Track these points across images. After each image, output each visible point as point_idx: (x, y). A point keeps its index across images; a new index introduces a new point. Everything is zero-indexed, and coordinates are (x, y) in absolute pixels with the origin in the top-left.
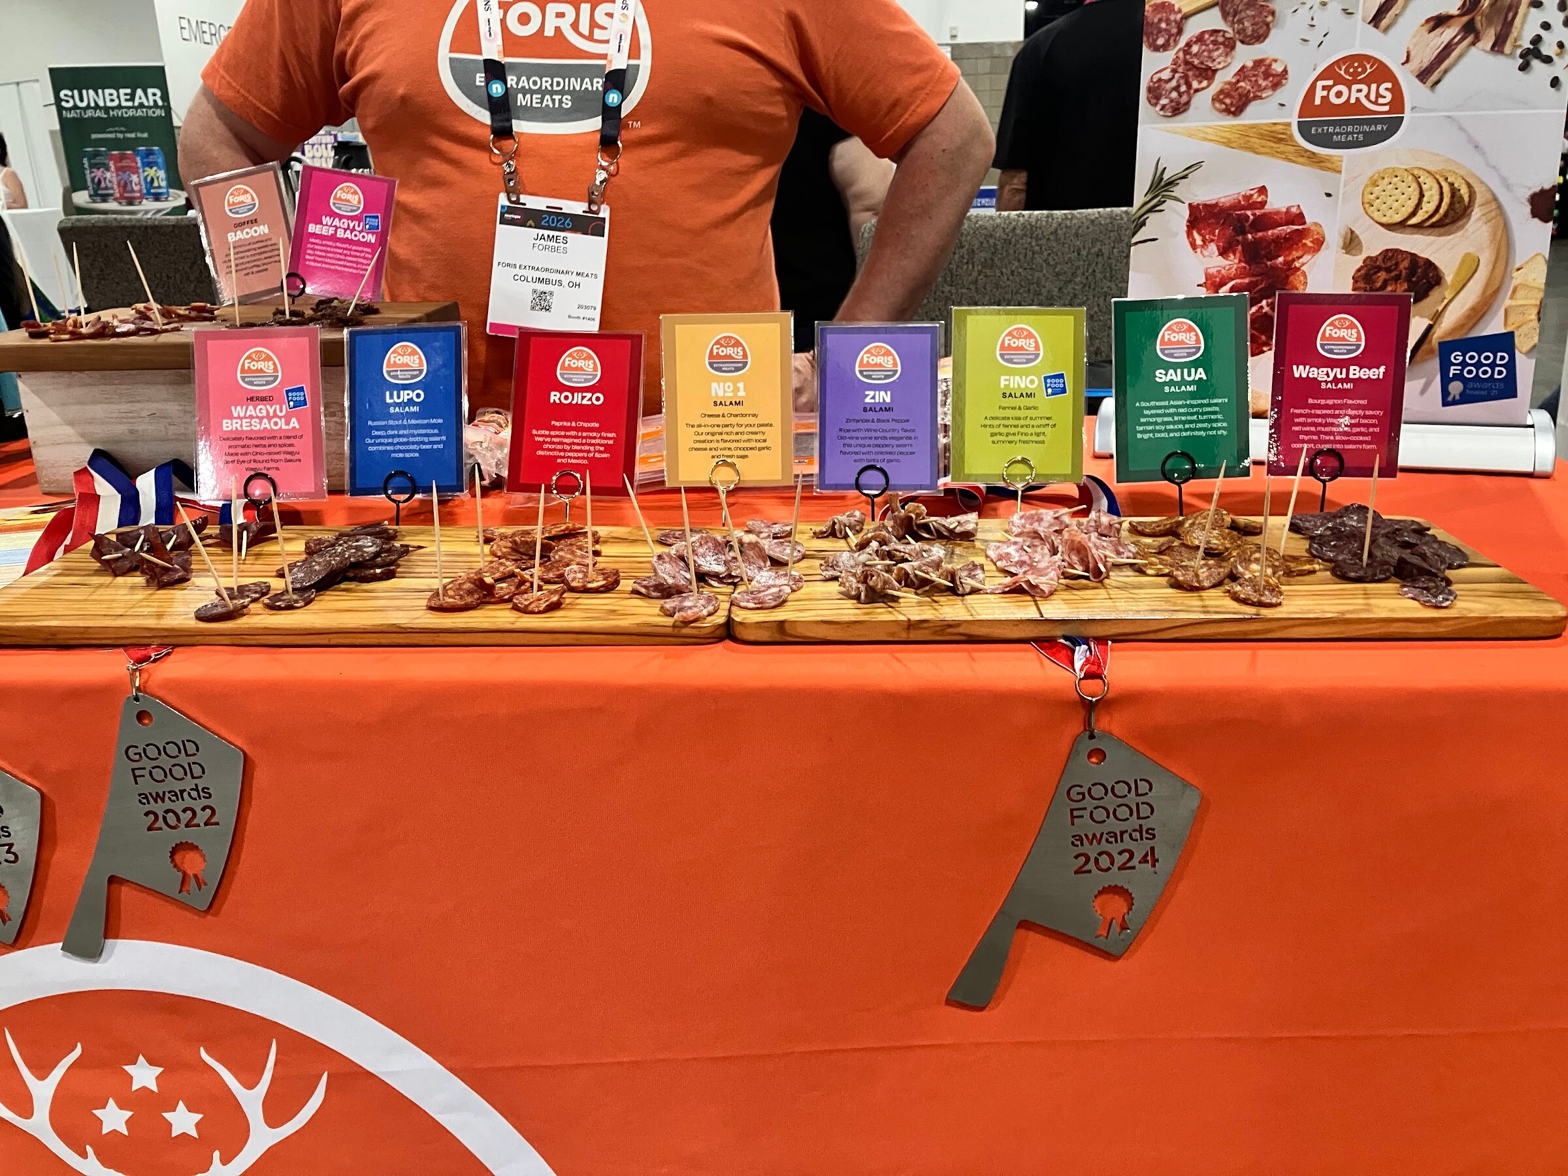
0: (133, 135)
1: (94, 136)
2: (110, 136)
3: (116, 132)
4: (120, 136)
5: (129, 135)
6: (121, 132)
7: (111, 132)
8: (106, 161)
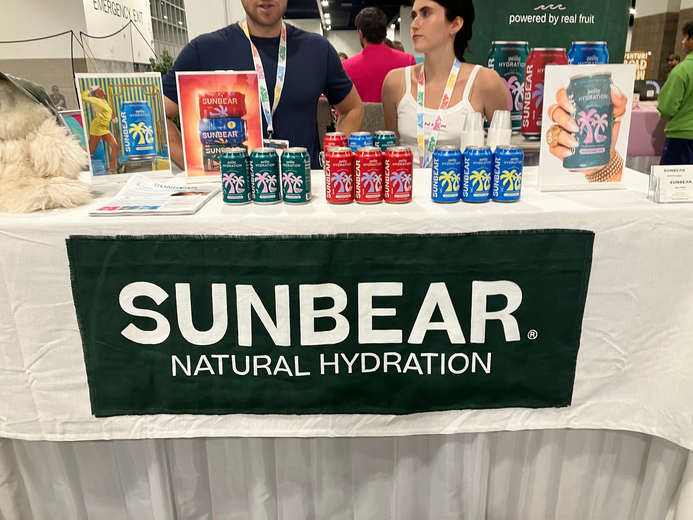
0: (572, 20)
1: (513, 19)
2: (538, 19)
3: (548, 12)
4: (553, 20)
5: (566, 19)
6: (557, 13)
7: (541, 13)
8: (523, 65)
